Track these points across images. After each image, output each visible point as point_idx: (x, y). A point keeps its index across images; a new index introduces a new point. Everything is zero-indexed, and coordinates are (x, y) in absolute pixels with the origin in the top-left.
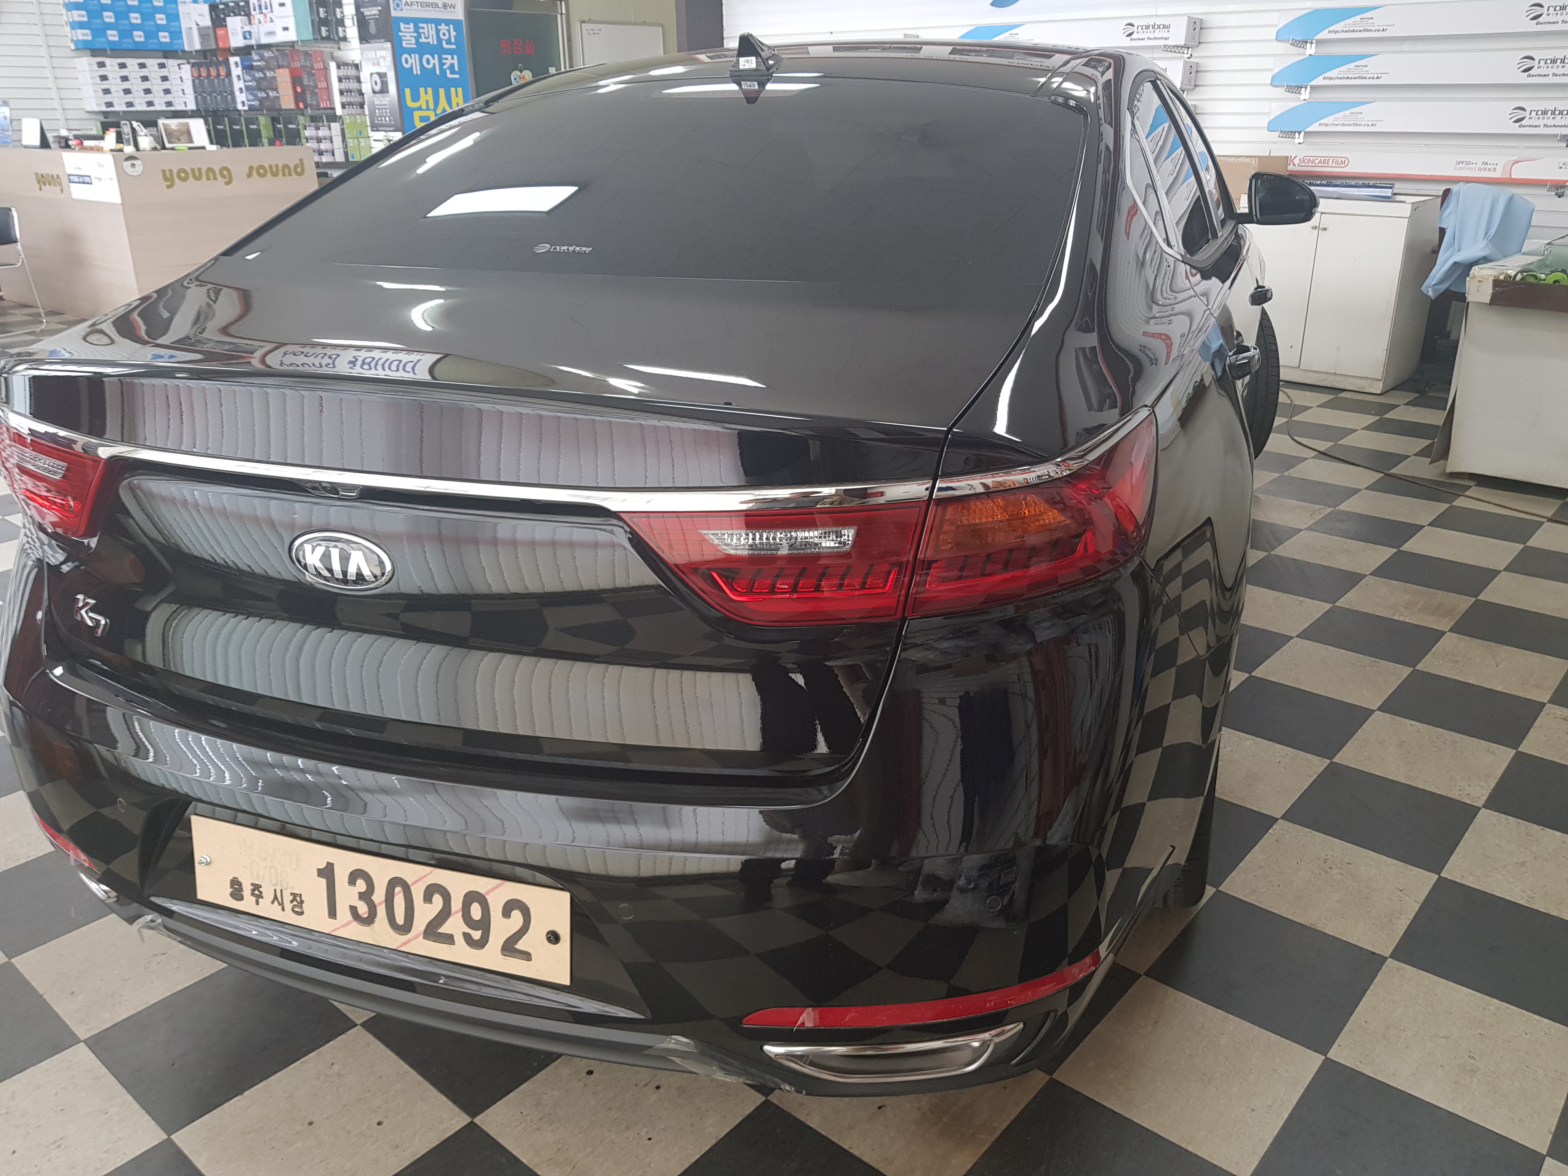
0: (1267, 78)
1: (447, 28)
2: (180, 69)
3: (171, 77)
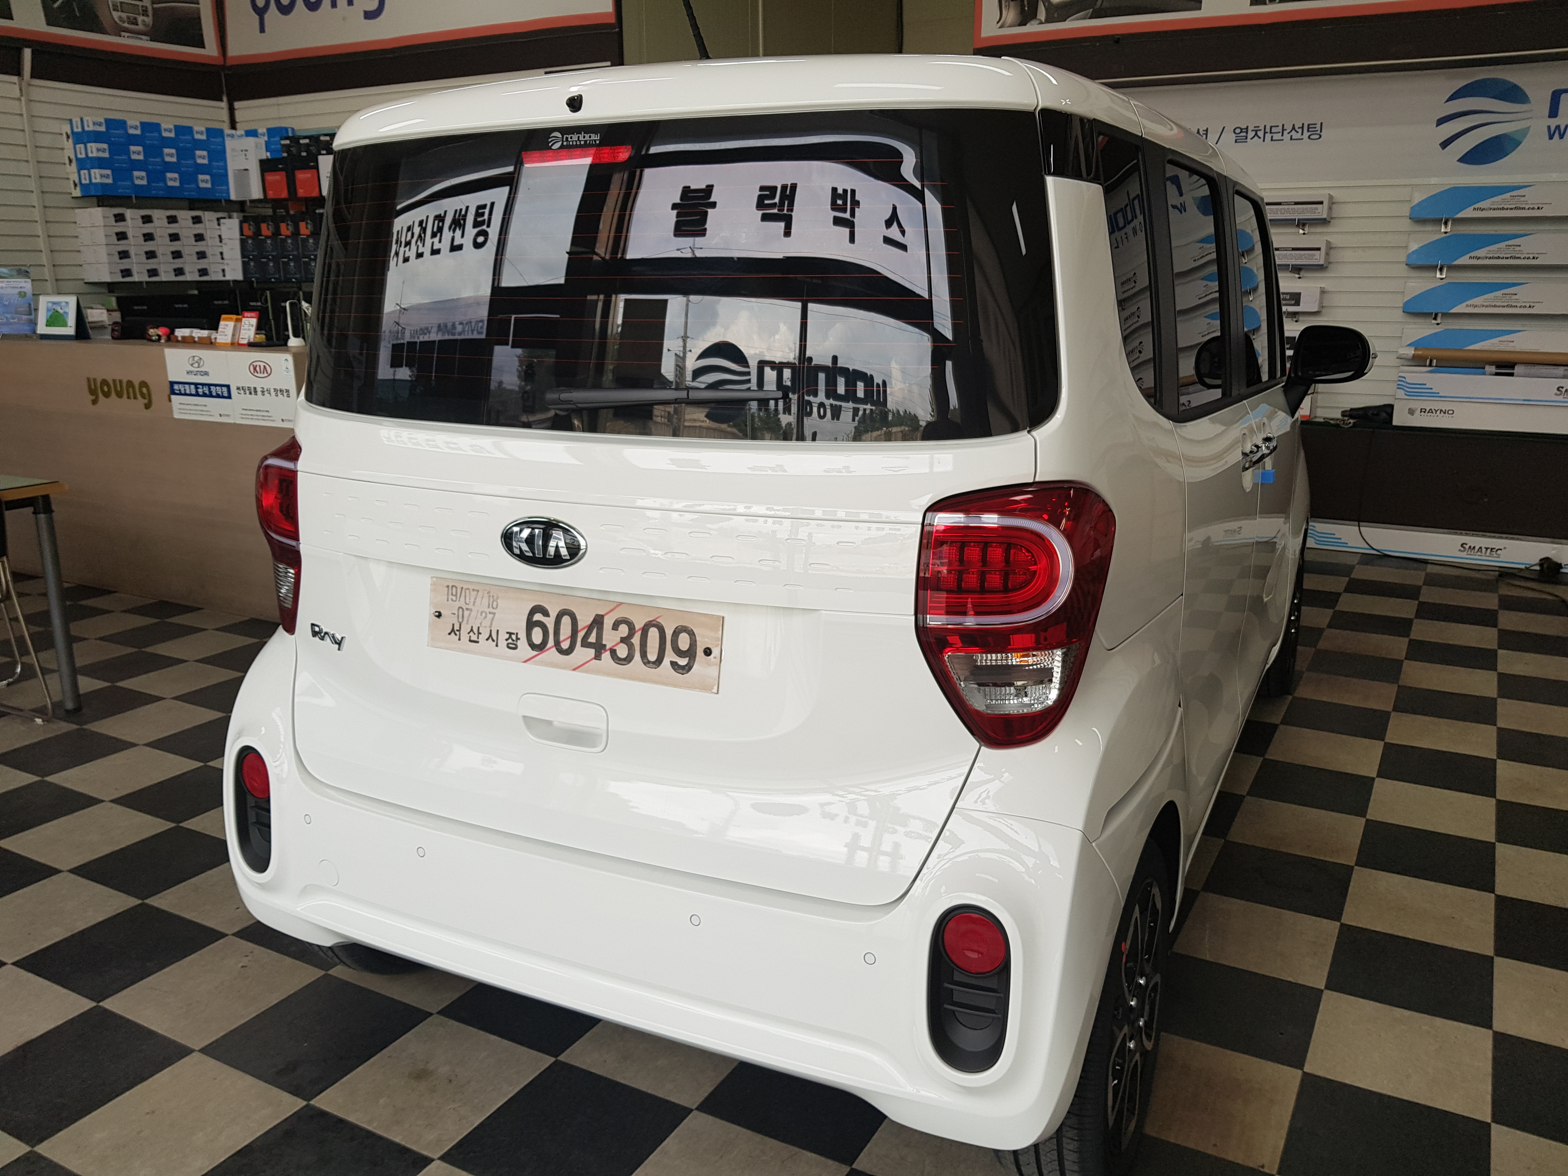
2: (219, 225)
3: (207, 236)
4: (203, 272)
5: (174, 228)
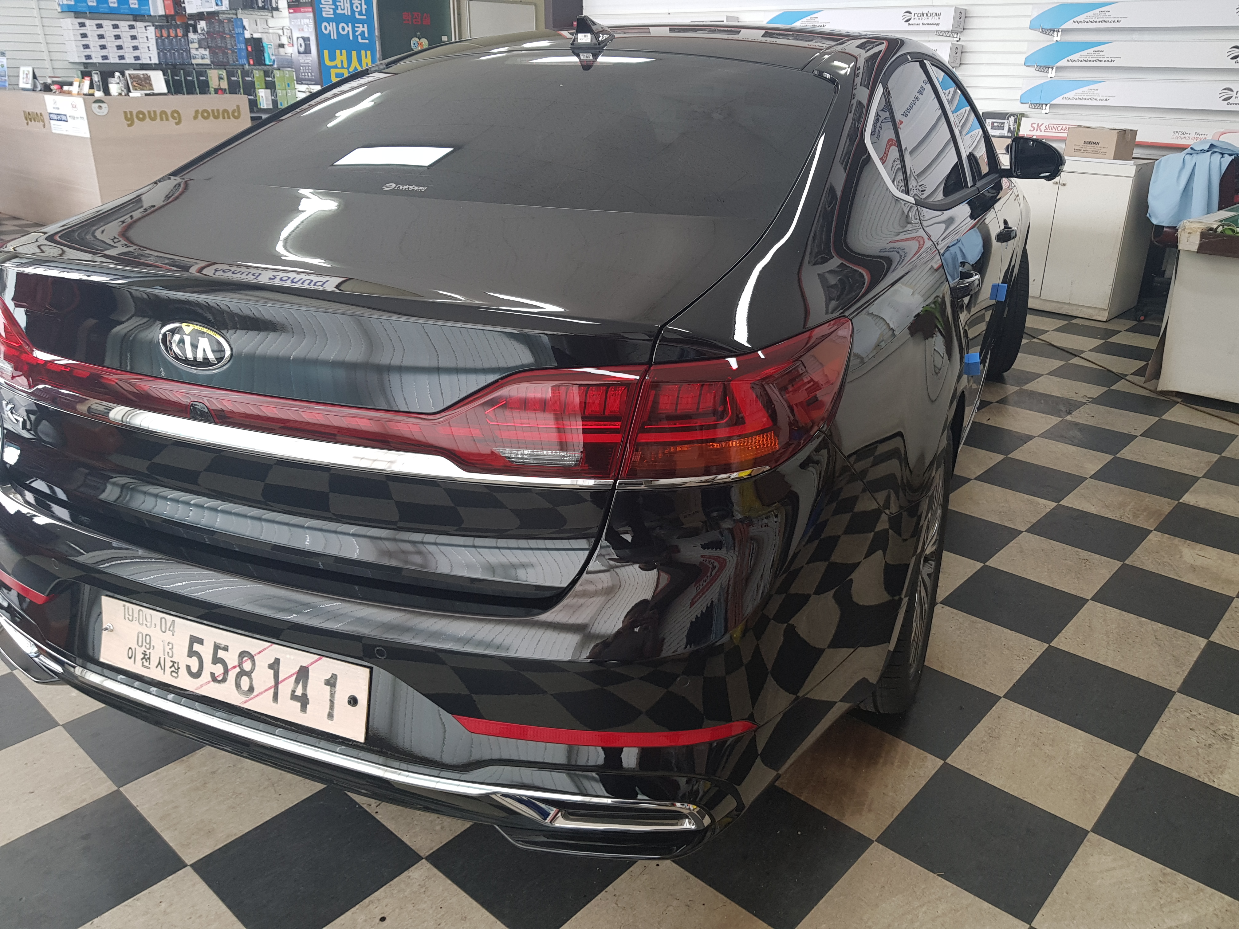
0: (1022, 59)
1: (359, 2)
2: (146, 30)
3: (139, 36)
4: (137, 58)
5: (117, 32)
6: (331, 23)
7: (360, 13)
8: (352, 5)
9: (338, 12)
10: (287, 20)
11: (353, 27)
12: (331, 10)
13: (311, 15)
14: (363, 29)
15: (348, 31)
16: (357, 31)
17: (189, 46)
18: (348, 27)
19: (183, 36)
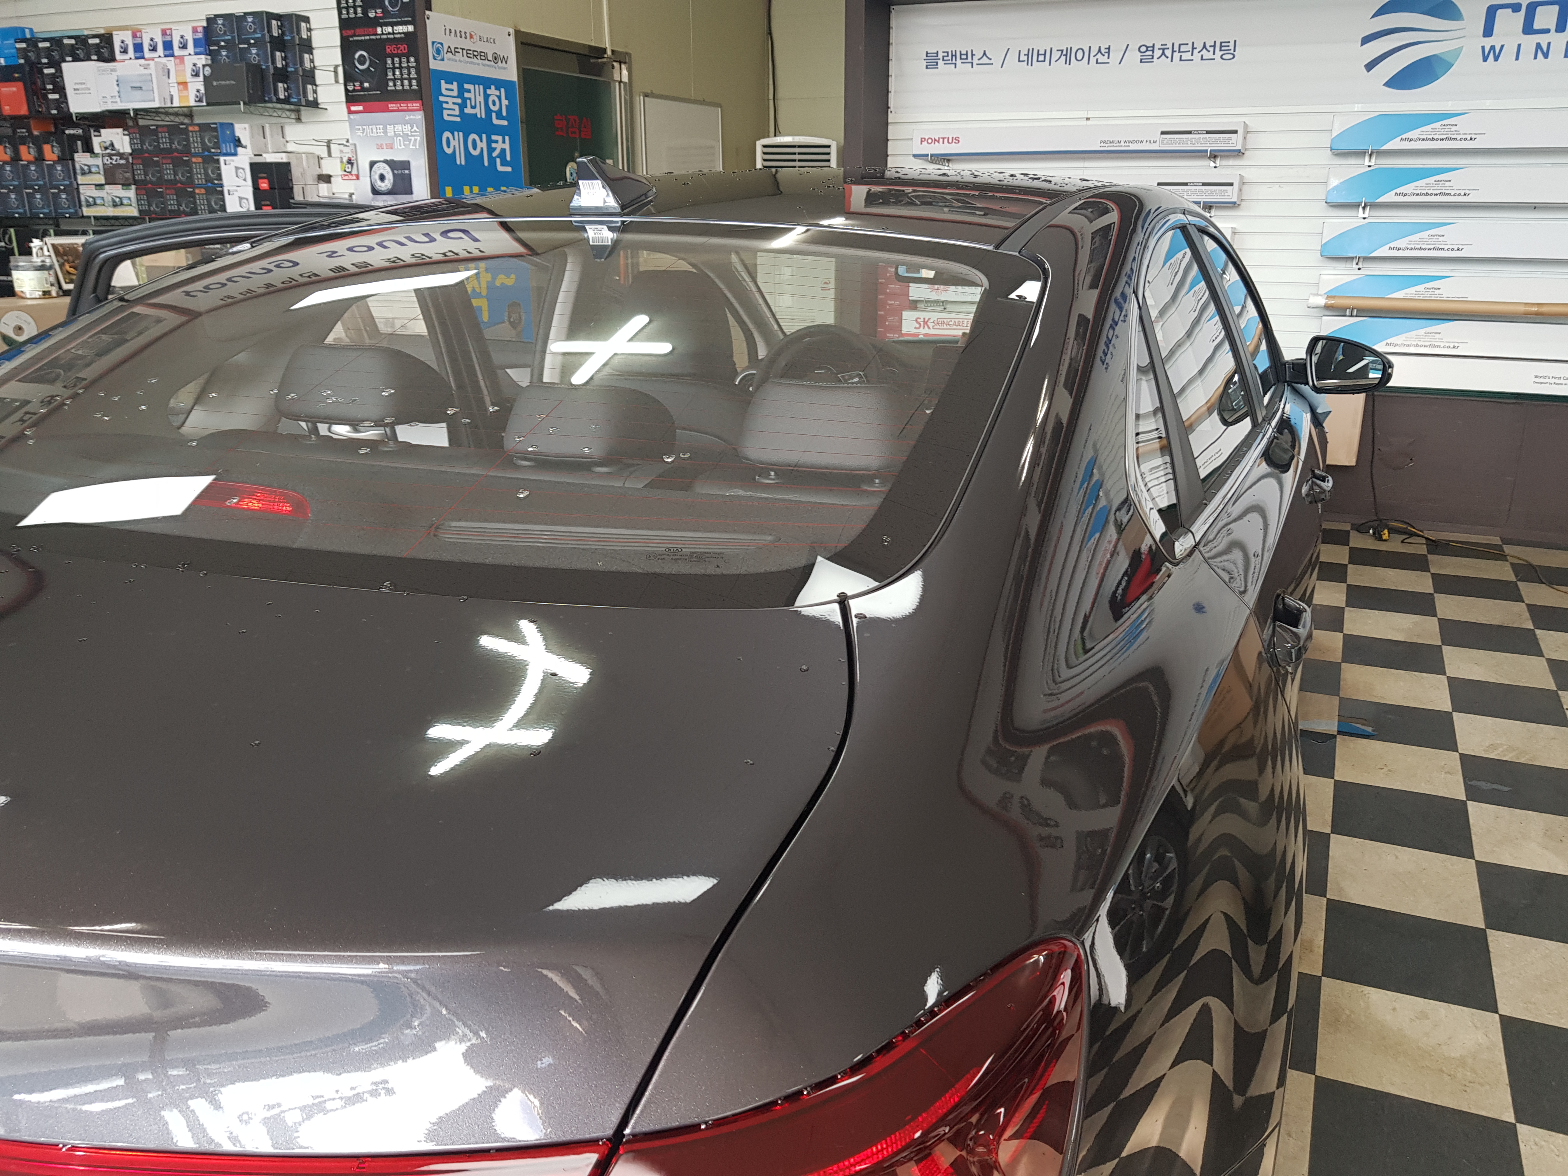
1: (497, 93)
6: (456, 133)
7: (499, 116)
8: (487, 97)
9: (467, 111)
10: (347, 124)
11: (490, 141)
12: (457, 107)
13: (419, 116)
14: (504, 146)
15: (482, 149)
16: (495, 149)
17: (76, 179)
18: (481, 141)
19: (61, 159)
